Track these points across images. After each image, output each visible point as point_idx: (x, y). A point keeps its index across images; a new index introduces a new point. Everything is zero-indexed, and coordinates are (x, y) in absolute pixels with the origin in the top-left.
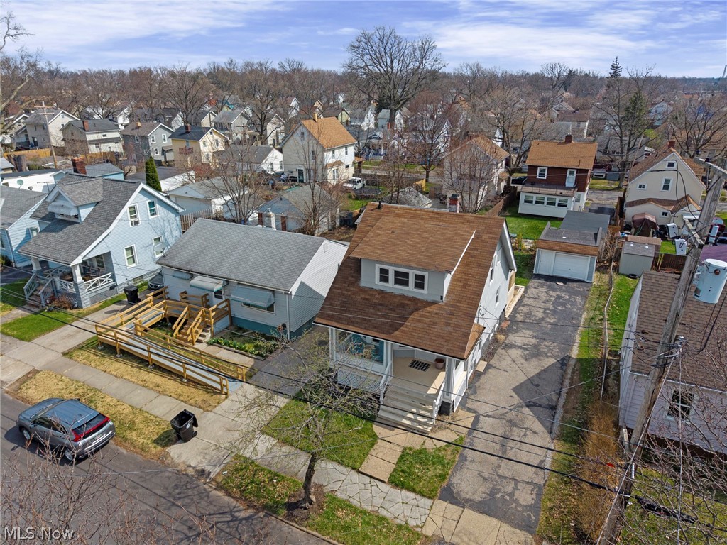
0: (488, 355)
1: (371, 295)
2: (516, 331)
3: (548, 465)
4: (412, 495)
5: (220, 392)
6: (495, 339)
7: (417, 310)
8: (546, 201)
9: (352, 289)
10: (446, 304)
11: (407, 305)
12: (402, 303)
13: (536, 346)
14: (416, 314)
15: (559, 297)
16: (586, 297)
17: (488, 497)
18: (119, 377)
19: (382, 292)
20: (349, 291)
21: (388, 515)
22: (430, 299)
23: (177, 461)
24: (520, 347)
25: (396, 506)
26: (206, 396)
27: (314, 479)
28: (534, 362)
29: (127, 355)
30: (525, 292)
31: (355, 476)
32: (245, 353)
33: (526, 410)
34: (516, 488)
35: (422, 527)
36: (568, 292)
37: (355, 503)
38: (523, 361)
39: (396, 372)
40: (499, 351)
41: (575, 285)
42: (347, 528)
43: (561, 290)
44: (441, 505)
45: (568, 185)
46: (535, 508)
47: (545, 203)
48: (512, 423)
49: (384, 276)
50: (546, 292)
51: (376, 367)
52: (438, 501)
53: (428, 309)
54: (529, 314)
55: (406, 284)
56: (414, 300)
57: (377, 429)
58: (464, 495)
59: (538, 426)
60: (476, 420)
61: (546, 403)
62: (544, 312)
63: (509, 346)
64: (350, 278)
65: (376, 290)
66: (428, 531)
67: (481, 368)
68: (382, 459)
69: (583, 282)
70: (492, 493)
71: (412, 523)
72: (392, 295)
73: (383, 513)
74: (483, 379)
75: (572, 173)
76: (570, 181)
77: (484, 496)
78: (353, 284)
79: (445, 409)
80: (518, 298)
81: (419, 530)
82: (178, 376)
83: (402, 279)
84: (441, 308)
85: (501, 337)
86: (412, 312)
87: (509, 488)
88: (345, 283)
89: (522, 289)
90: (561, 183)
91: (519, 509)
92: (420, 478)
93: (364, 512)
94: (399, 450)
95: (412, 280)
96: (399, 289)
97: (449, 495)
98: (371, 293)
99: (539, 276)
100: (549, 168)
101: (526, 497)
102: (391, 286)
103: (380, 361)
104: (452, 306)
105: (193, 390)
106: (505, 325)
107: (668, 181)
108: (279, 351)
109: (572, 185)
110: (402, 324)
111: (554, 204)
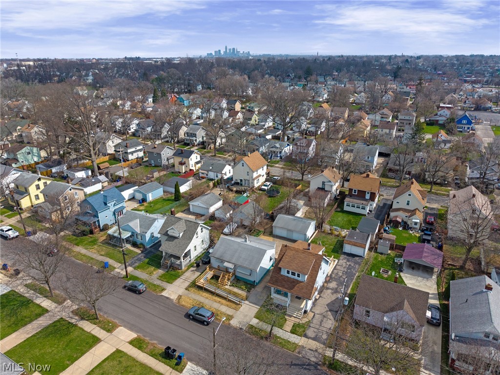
0: (320, 292)
1: (284, 277)
2: (331, 282)
3: (332, 328)
4: (296, 336)
5: (239, 304)
6: (323, 286)
9: (278, 275)
11: (295, 282)
12: (293, 281)
13: (336, 289)
14: (298, 285)
15: (350, 265)
16: (360, 265)
18: (207, 298)
19: (287, 277)
22: (302, 281)
23: (233, 325)
24: (331, 289)
25: (292, 338)
26: (236, 306)
27: (272, 331)
28: (335, 295)
29: (206, 290)
30: (338, 262)
31: (281, 331)
32: (243, 290)
33: (329, 312)
34: (323, 335)
35: (298, 343)
36: (354, 262)
37: (282, 337)
38: (331, 295)
39: (291, 301)
40: (324, 290)
41: (357, 258)
42: (281, 343)
43: (352, 261)
44: (303, 338)
45: (366, 198)
46: (326, 339)
47: (356, 207)
48: (324, 316)
49: (288, 272)
50: (346, 262)
51: (286, 299)
53: (301, 284)
54: (337, 274)
55: (295, 275)
56: (297, 280)
57: (286, 317)
58: (309, 336)
59: (332, 317)
60: (314, 315)
61: (335, 310)
62: (343, 273)
63: (328, 289)
66: (300, 344)
67: (317, 298)
68: (288, 326)
69: (361, 256)
70: (316, 336)
71: (296, 342)
72: (290, 278)
73: (289, 340)
74: (318, 301)
75: (368, 193)
76: (368, 196)
77: (314, 336)
78: (278, 273)
79: (305, 312)
80: (334, 265)
82: (225, 298)
83: (293, 274)
84: (305, 284)
85: (326, 284)
87: (321, 335)
89: (337, 261)
90: (363, 198)
91: (322, 340)
92: (298, 331)
93: (285, 340)
94: (293, 324)
95: (296, 275)
96: (293, 277)
97: (305, 336)
99: (345, 253)
100: (358, 190)
101: (325, 337)
102: (290, 275)
103: (287, 297)
104: (308, 283)
105: (231, 304)
106: (328, 279)
107: (408, 202)
108: (253, 289)
109: (368, 198)
110: (294, 288)
111: (359, 208)
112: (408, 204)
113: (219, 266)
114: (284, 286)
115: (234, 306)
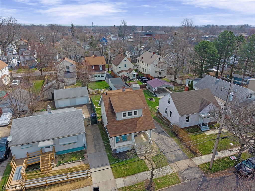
1: (123, 122)
4: (164, 167)
5: (87, 177)
7: (137, 121)
8: (97, 76)
9: (115, 122)
10: (144, 116)
11: (134, 121)
12: (132, 121)
17: (176, 157)
19: (125, 120)
20: (115, 123)
21: (166, 174)
22: (139, 116)
46: (184, 154)
47: (97, 77)
49: (125, 115)
52: (170, 164)
53: (140, 119)
55: (132, 115)
58: (172, 160)
60: (156, 143)
64: (112, 120)
65: (123, 120)
66: (175, 172)
72: (128, 119)
75: (101, 66)
76: (101, 68)
78: (115, 121)
83: (130, 114)
86: (137, 122)
88: (112, 121)
90: (99, 70)
91: (182, 156)
95: (133, 113)
96: (130, 117)
98: (122, 121)
100: (94, 66)
104: (145, 116)
107: (125, 65)
108: (85, 154)
109: (102, 70)
110: (136, 126)
111: (100, 76)
112: (125, 67)
113: (28, 153)
114: (127, 129)
115: (83, 183)
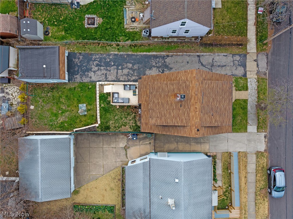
4: (248, 84)
17: (241, 66)
21: (256, 87)
25: (253, 86)
31: (249, 99)
34: (236, 60)
35: (256, 78)
46: (240, 55)
48: (212, 66)
52: (247, 77)
58: (244, 72)
68: (242, 95)
71: (256, 81)
77: (241, 67)
81: (257, 79)
87: (237, 62)
91: (242, 59)
92: (243, 83)
93: (258, 92)
94: (237, 92)
97: (245, 75)
101: (237, 58)
